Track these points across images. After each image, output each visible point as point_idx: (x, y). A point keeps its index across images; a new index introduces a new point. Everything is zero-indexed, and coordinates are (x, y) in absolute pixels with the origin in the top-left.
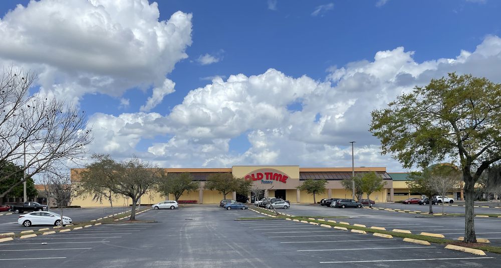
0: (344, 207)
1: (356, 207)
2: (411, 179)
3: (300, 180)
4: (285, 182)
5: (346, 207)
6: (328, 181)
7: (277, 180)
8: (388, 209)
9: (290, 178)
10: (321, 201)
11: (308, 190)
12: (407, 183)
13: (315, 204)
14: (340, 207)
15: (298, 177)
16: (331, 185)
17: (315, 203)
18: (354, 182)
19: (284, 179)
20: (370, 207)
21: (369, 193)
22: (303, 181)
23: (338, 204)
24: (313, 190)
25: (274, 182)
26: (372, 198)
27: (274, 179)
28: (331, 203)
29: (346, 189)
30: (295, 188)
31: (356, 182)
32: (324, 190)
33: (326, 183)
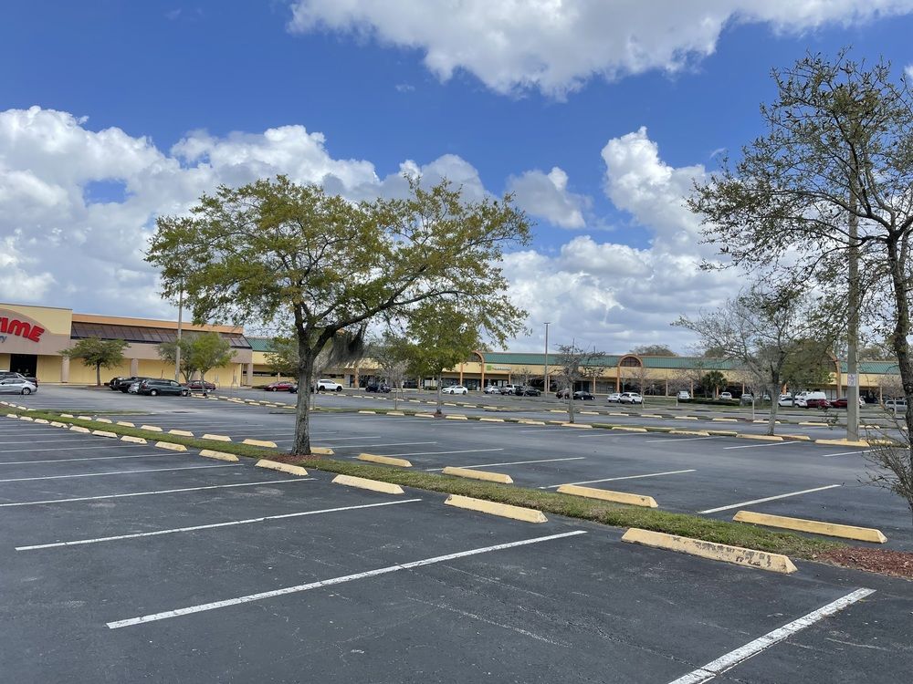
0: (154, 393)
1: (178, 394)
2: (273, 350)
3: (72, 338)
4: (37, 340)
5: (159, 393)
6: (130, 344)
7: (18, 334)
8: (235, 400)
9: (49, 332)
10: (112, 382)
11: (87, 358)
12: (266, 356)
13: (98, 387)
14: (148, 394)
15: (69, 332)
16: (134, 351)
17: (99, 384)
18: (179, 348)
19: (35, 333)
20: (205, 395)
21: (205, 370)
22: (76, 341)
23: (143, 387)
24: (96, 358)
25: (11, 337)
26: (209, 378)
27: (10, 332)
28: (129, 386)
29: (166, 361)
30: (58, 354)
31: (183, 349)
32: (119, 361)
33: (124, 347)
